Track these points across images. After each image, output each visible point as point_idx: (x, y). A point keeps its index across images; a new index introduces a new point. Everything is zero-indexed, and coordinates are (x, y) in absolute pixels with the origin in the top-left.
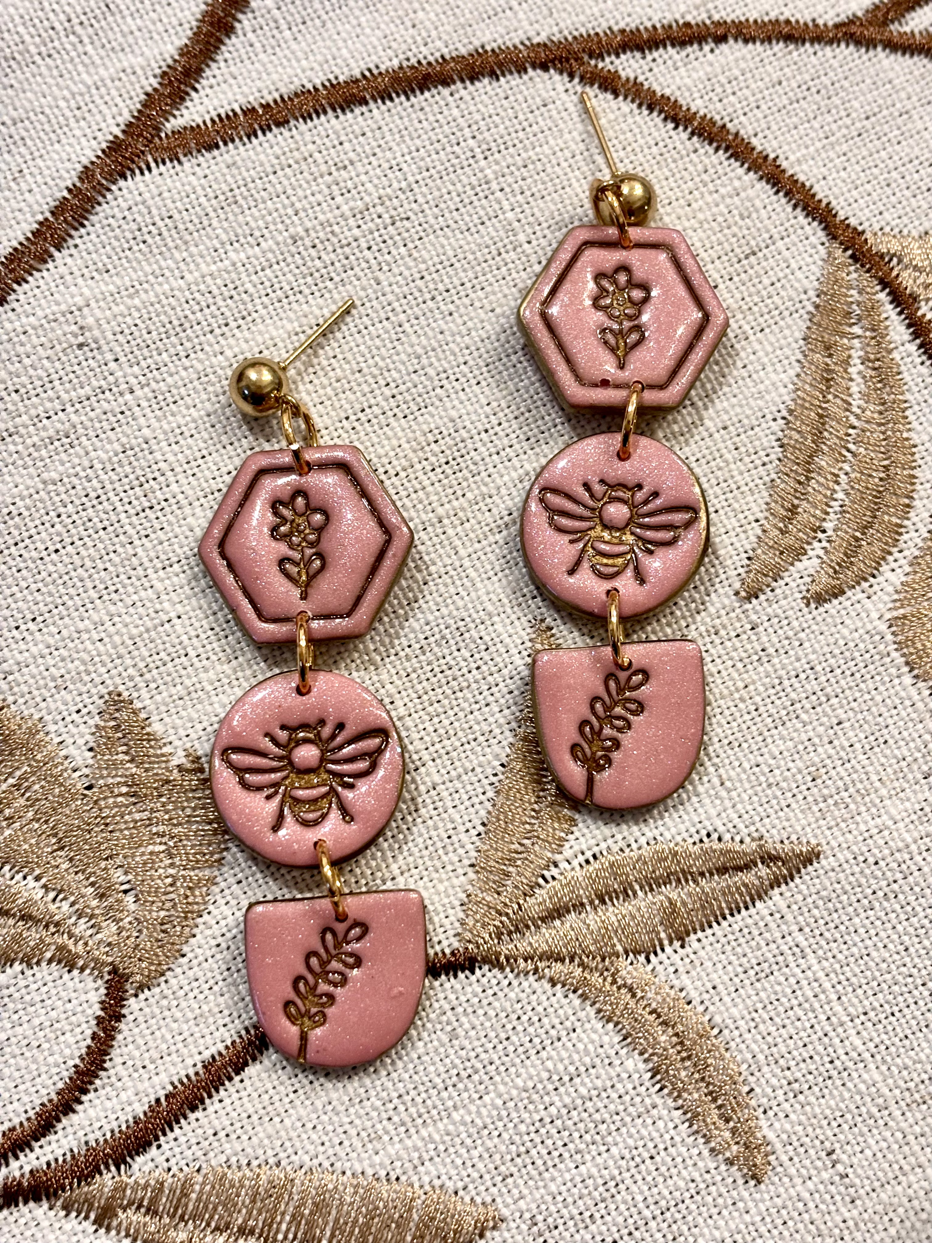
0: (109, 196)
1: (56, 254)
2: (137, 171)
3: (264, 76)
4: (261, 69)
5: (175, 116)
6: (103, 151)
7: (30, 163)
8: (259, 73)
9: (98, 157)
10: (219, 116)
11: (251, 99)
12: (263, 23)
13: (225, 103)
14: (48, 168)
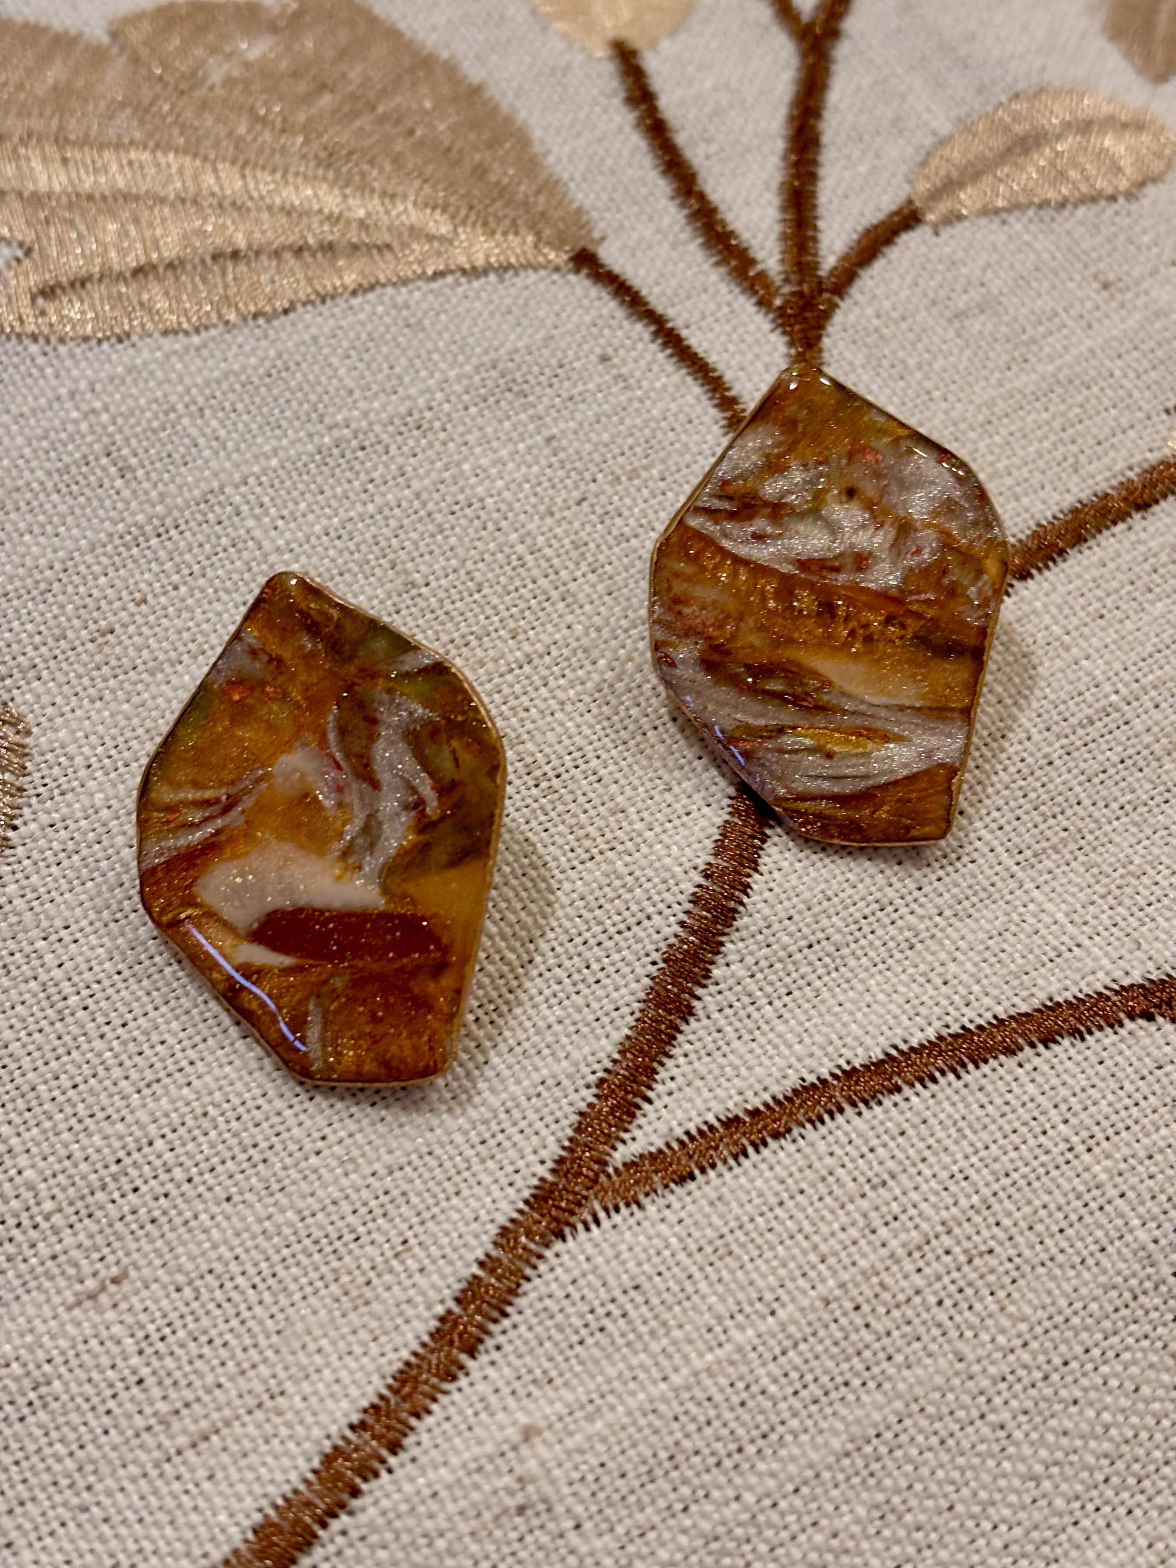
0: (542, 1267)
1: (470, 1364)
2: (580, 1227)
3: (743, 1071)
4: (738, 1062)
5: (624, 1142)
6: (526, 1202)
7: (419, 1229)
8: (736, 1068)
9: (521, 1212)
10: (687, 1133)
11: (730, 1104)
12: (732, 998)
13: (693, 1113)
14: (447, 1234)
